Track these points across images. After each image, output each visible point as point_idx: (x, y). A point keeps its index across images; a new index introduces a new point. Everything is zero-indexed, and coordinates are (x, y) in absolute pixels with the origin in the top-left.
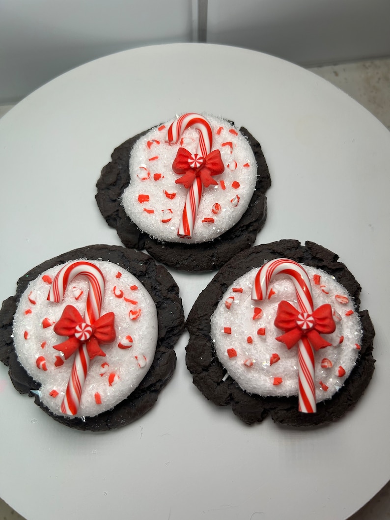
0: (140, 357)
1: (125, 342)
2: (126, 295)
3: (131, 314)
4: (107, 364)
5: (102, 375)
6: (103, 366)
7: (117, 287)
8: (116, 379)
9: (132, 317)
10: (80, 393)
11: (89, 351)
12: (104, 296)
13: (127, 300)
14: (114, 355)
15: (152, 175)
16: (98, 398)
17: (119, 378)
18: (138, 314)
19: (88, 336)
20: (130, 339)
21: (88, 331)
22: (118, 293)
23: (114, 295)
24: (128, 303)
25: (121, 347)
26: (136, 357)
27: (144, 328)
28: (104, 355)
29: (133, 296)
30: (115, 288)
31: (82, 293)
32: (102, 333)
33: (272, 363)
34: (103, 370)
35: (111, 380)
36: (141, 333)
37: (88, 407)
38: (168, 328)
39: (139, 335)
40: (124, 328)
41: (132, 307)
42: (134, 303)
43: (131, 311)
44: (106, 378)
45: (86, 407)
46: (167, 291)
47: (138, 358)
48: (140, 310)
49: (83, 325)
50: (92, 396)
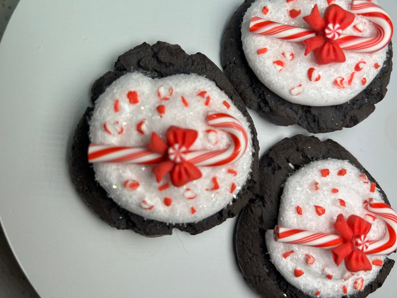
0: (300, 89)
1: (315, 75)
2: (357, 74)
3: (341, 79)
4: (292, 58)
5: (283, 54)
6: (292, 55)
7: (365, 65)
8: (279, 67)
9: (339, 80)
10: (266, 34)
11: (311, 39)
12: (357, 53)
13: (352, 75)
14: (302, 64)
15: (163, 103)
16: (262, 51)
17: (281, 70)
18: (340, 85)
19: (329, 36)
20: (318, 79)
21: (334, 36)
22: (361, 65)
23: (358, 62)
24: (349, 75)
25: (310, 72)
26: (300, 85)
27: (328, 92)
28: (306, 54)
29: (357, 82)
30: (365, 63)
31: (360, 31)
32: (329, 50)
33: (317, 207)
34: (288, 55)
35: (279, 63)
36: (323, 89)
37: (253, 43)
38: (319, 117)
39: (321, 88)
40: (327, 73)
41: (346, 79)
42: (350, 81)
43: (343, 79)
44: (280, 58)
45: (254, 41)
46: (353, 115)
47: (300, 87)
48: (344, 88)
49: (340, 31)
50: (265, 45)
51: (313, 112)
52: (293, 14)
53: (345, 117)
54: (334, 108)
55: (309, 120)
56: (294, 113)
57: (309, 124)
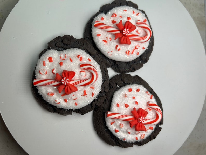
0: (112, 53)
1: (118, 48)
2: (135, 50)
3: (128, 51)
5: (107, 38)
6: (111, 39)
8: (105, 43)
9: (127, 52)
10: (101, 28)
11: (118, 33)
12: (136, 42)
13: (134, 50)
14: (114, 43)
16: (99, 35)
19: (124, 33)
20: (119, 50)
21: (126, 34)
22: (137, 47)
24: (132, 50)
25: (117, 46)
26: (112, 52)
27: (123, 56)
28: (115, 39)
29: (135, 53)
30: (139, 46)
31: (139, 33)
32: (124, 39)
34: (109, 38)
35: (105, 41)
36: (121, 54)
37: (96, 31)
38: (119, 66)
39: (120, 54)
40: (124, 48)
41: (131, 52)
42: (132, 53)
43: (129, 51)
44: (106, 39)
46: (133, 67)
48: (129, 55)
49: (129, 32)
50: (100, 33)
51: (117, 63)
52: (114, 22)
53: (130, 67)
54: (126, 63)
55: (116, 66)
56: (110, 63)
57: (116, 68)
